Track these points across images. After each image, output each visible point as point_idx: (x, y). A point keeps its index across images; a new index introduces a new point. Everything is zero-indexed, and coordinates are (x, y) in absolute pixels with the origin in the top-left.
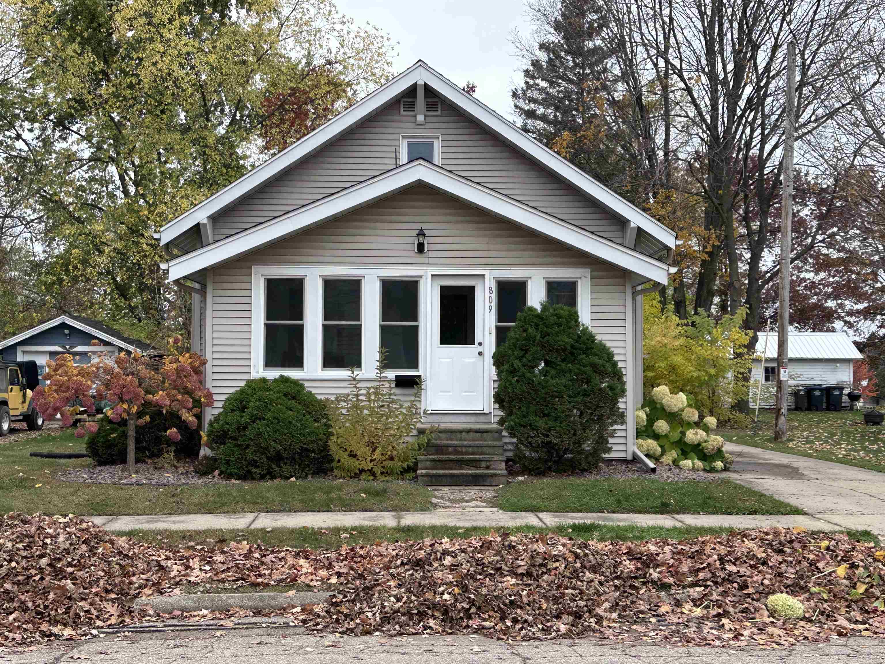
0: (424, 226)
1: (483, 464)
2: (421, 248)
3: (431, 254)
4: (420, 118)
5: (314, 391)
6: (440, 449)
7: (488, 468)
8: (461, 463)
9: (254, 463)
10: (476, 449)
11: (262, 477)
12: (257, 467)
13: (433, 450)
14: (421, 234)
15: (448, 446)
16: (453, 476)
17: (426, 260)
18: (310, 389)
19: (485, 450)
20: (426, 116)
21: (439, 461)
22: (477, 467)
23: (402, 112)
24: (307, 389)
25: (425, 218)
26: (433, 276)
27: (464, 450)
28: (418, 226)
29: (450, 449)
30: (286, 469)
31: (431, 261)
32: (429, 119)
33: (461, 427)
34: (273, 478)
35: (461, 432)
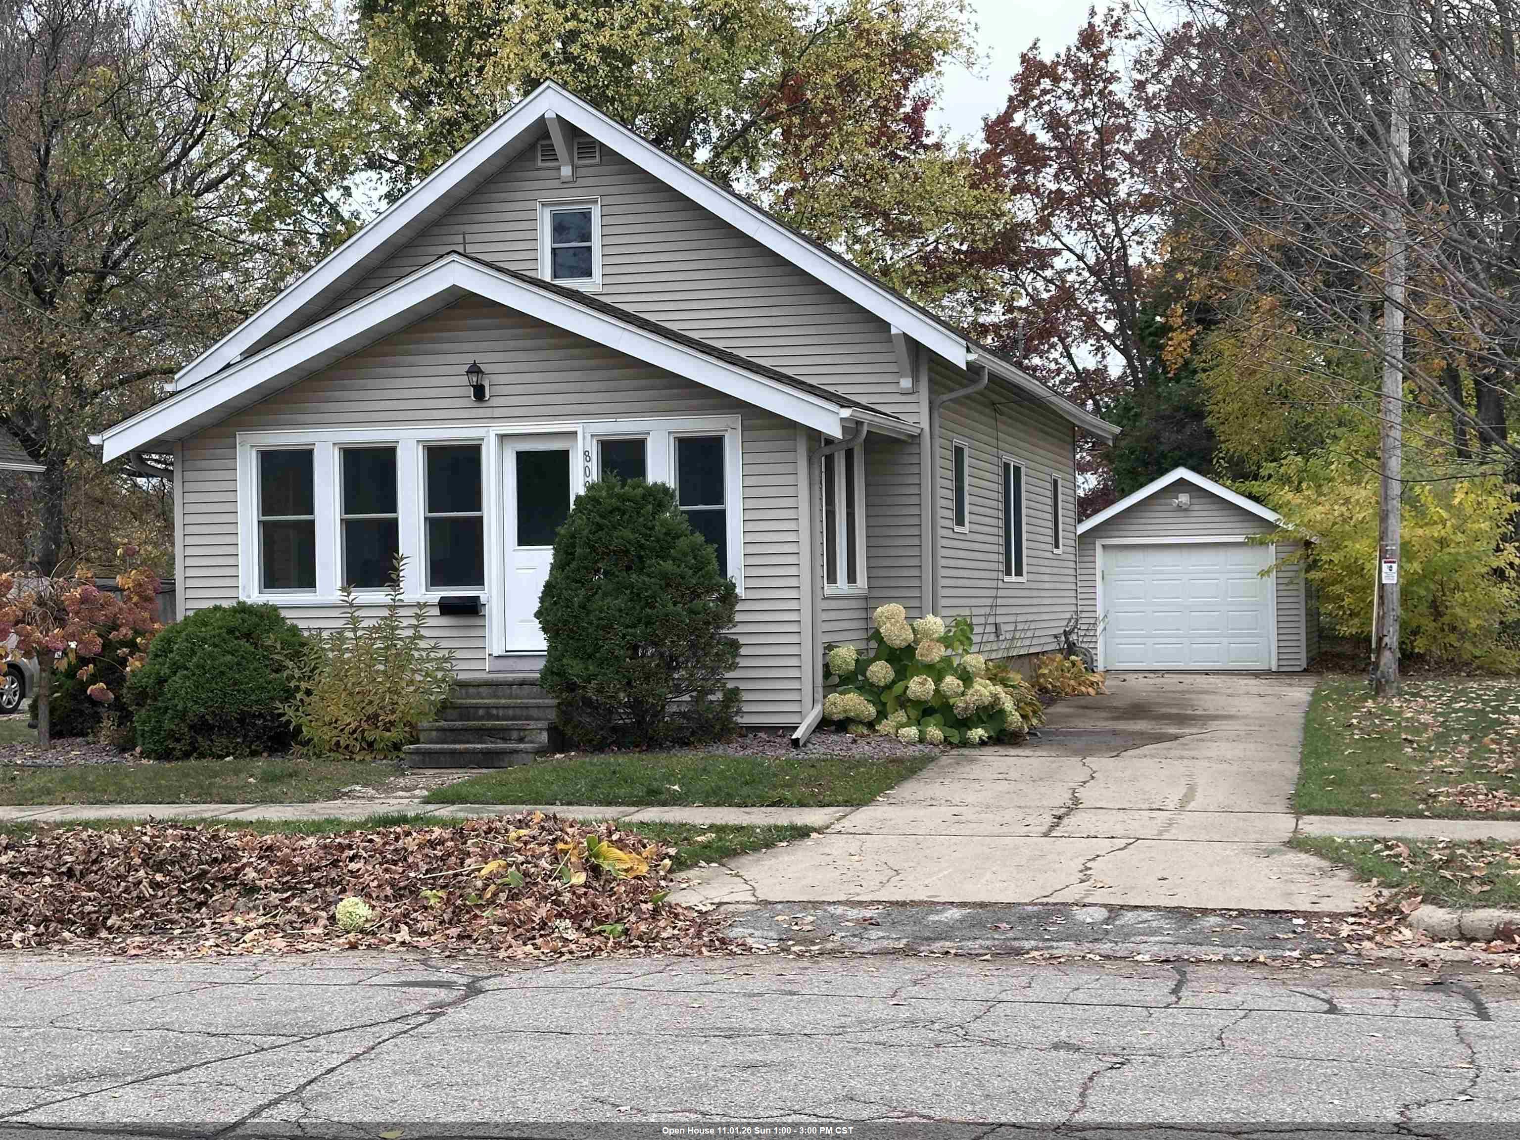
0: (479, 358)
1: (515, 735)
2: (479, 393)
3: (495, 402)
4: (566, 171)
5: (301, 625)
6: (466, 712)
7: (521, 740)
8: (482, 733)
9: (171, 735)
10: (518, 712)
11: (186, 755)
12: (178, 740)
13: (454, 713)
14: (475, 370)
15: (477, 707)
16: (453, 752)
17: (488, 412)
18: (295, 622)
19: (534, 713)
20: (575, 168)
21: (452, 730)
22: (505, 740)
23: (540, 164)
24: (288, 622)
25: (484, 345)
26: (502, 438)
27: (501, 712)
28: (470, 359)
29: (481, 712)
30: (220, 742)
31: (497, 413)
32: (582, 172)
33: (510, 676)
34: (202, 756)
35: (510, 684)
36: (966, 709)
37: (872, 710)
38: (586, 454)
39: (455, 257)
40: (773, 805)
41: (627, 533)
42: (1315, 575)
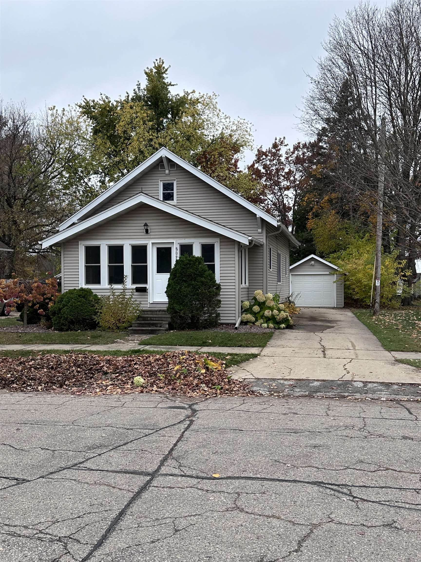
0: (147, 222)
1: (159, 325)
2: (147, 231)
3: (151, 234)
4: (167, 172)
5: (98, 294)
6: (145, 319)
7: (161, 327)
8: (149, 325)
9: (63, 324)
10: (159, 319)
11: (67, 330)
12: (65, 326)
13: (142, 319)
14: (146, 225)
15: (148, 317)
16: (142, 330)
17: (149, 237)
18: (96, 293)
19: (163, 319)
20: (169, 171)
21: (141, 324)
22: (156, 327)
23: (160, 170)
24: (94, 293)
25: (148, 218)
26: (153, 243)
27: (154, 319)
28: (145, 222)
29: (149, 319)
30: (77, 326)
31: (152, 236)
32: (171, 172)
33: (156, 309)
34: (71, 330)
35: (156, 311)
36: (280, 319)
37: (254, 319)
38: (176, 248)
39: (141, 194)
40: (239, 347)
41: (191, 270)
42: (348, 283)
